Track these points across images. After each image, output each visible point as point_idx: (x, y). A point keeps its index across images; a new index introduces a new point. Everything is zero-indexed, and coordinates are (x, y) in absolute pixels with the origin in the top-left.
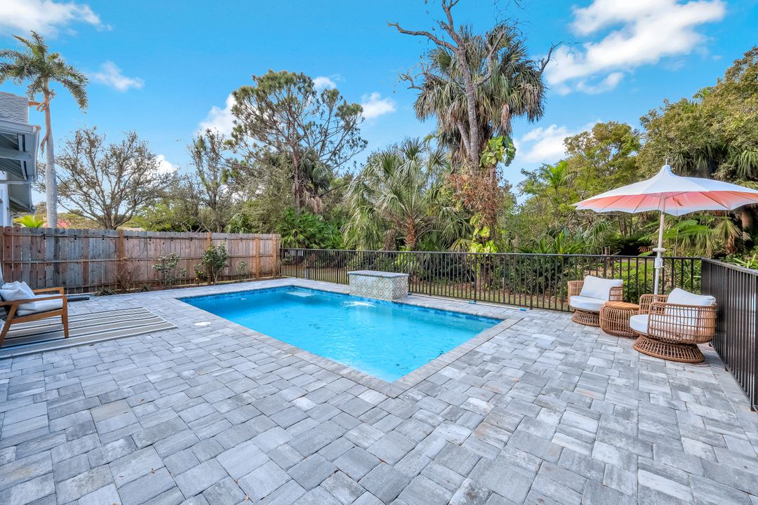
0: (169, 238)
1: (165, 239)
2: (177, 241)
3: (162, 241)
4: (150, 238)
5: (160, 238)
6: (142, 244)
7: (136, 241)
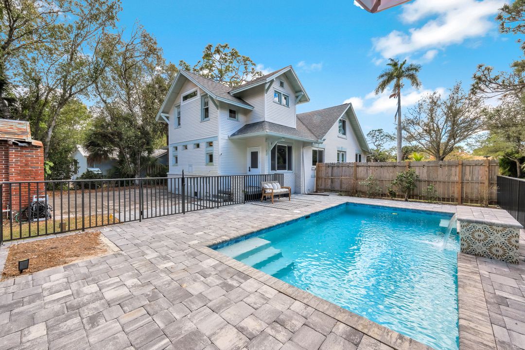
0: (380, 166)
1: (378, 166)
2: (385, 168)
3: (376, 168)
4: (369, 166)
5: (375, 167)
6: (365, 170)
7: (362, 168)
